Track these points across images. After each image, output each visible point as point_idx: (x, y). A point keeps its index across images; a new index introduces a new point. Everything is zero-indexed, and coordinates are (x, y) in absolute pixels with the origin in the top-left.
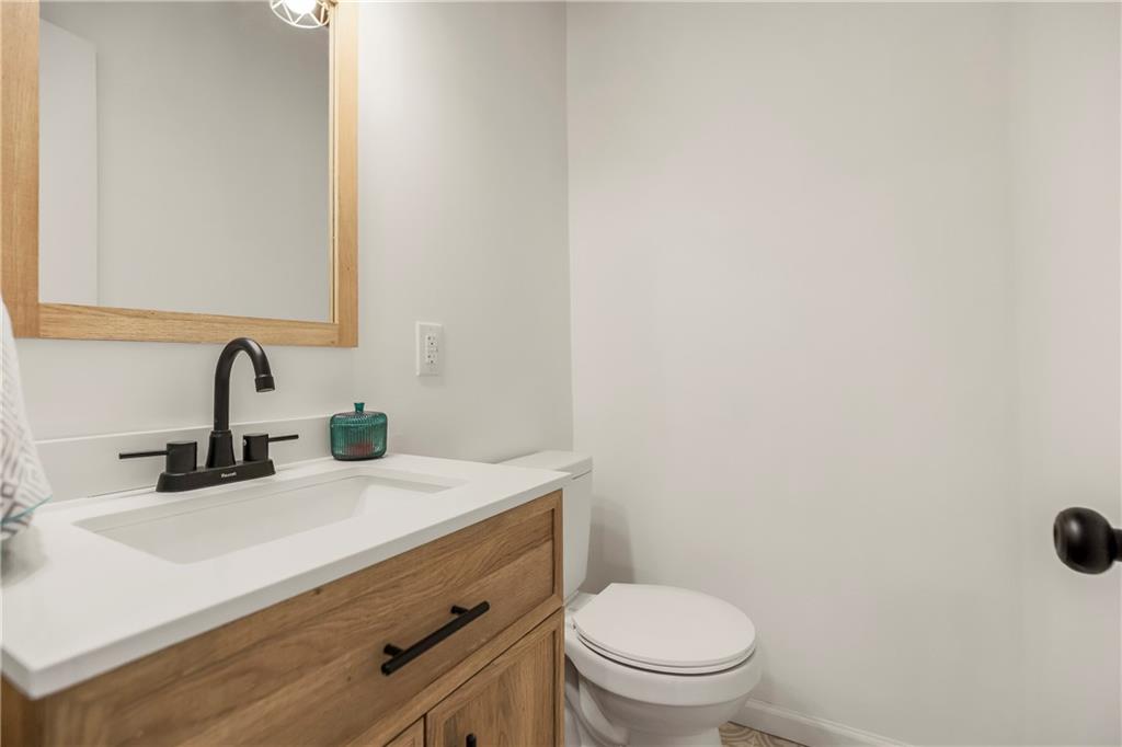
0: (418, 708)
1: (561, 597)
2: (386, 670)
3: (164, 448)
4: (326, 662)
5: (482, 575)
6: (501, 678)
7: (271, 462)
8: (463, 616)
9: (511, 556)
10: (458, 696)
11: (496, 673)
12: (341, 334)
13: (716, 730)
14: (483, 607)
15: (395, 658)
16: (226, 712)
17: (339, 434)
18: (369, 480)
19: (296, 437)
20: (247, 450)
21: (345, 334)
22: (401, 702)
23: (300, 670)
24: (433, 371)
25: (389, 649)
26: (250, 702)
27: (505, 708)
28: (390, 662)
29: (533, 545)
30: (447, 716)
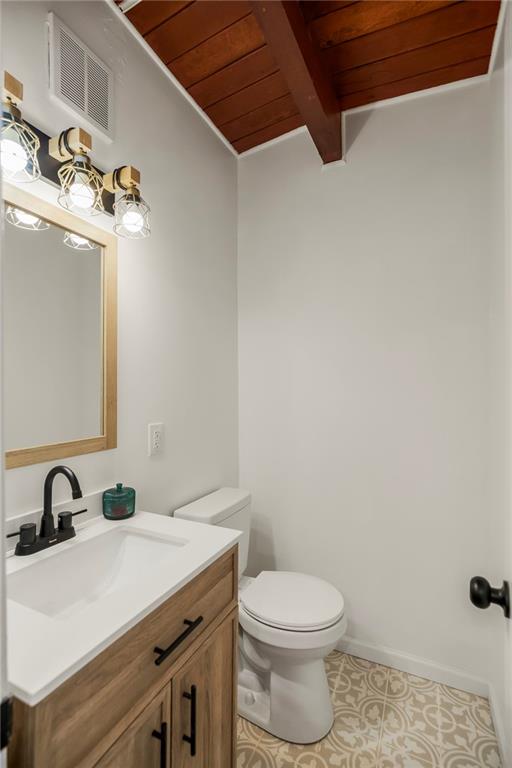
0: (168, 676)
1: (237, 600)
2: (158, 662)
3: (18, 530)
4: (131, 662)
5: (198, 600)
6: (207, 651)
7: (73, 528)
8: (191, 625)
9: (212, 585)
10: (188, 664)
11: (204, 649)
12: (107, 443)
13: (322, 661)
14: (200, 619)
15: (162, 654)
16: (92, 695)
17: (108, 505)
18: (126, 533)
19: (86, 510)
20: (60, 523)
21: (109, 441)
22: (162, 674)
23: (119, 670)
24: (158, 452)
25: (157, 650)
26: (101, 688)
27: (208, 666)
28: (159, 658)
29: (223, 577)
30: (181, 677)
